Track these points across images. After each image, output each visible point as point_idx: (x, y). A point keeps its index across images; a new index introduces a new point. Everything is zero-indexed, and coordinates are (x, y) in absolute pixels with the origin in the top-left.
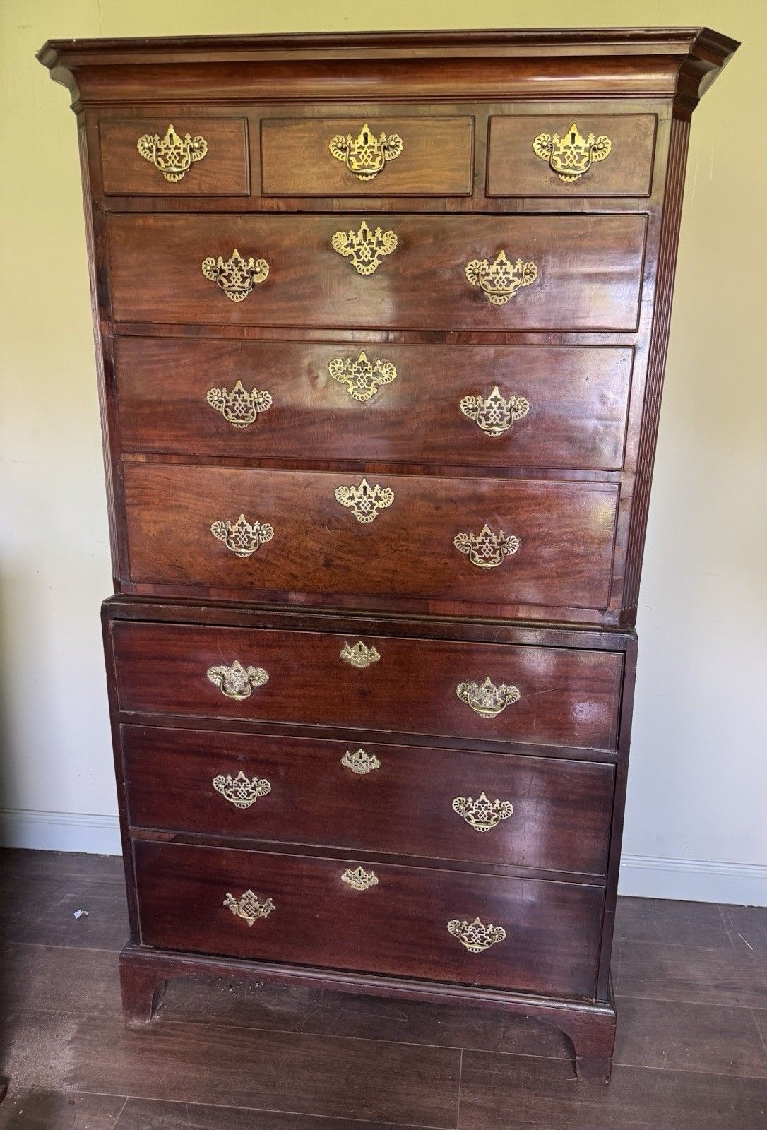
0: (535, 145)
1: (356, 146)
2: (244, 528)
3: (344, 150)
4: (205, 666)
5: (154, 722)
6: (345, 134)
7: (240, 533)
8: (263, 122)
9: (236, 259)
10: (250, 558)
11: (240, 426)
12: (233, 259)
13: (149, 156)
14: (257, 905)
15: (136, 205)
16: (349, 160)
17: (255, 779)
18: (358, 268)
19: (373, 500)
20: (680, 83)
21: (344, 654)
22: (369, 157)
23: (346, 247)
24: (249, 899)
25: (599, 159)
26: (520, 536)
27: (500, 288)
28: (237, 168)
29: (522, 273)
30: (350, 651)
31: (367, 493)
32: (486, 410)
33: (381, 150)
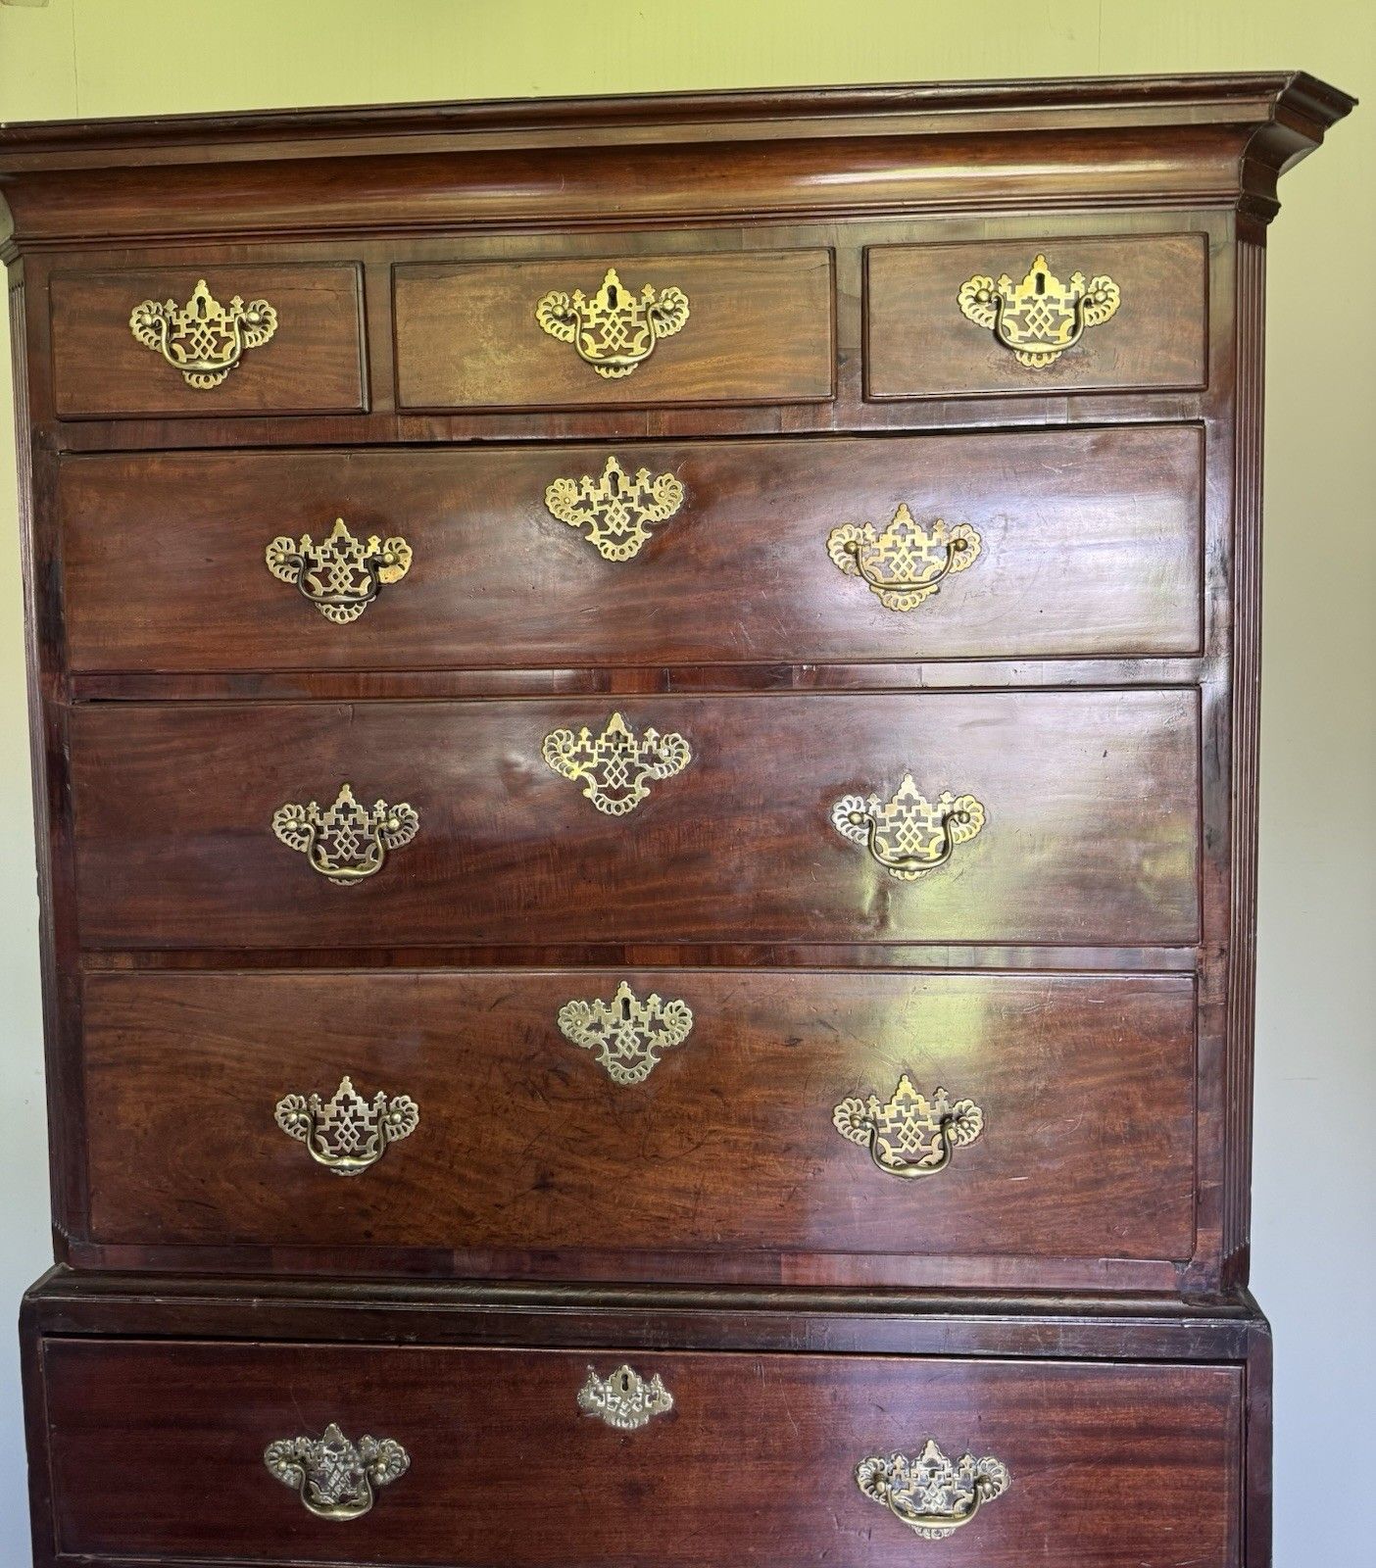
0: (962, 299)
1: (592, 312)
2: (351, 1108)
3: (567, 319)
4: (260, 1439)
6: (571, 292)
7: (342, 1120)
8: (397, 270)
9: (341, 539)
10: (363, 1177)
11: (346, 882)
12: (334, 539)
13: (153, 342)
15: (125, 435)
16: (582, 341)
18: (602, 549)
19: (645, 1030)
20: (1248, 174)
21: (587, 1399)
22: (621, 332)
23: (576, 507)
25: (1096, 321)
26: (982, 1100)
27: (902, 579)
28: (340, 360)
29: (948, 548)
30: (601, 1389)
31: (633, 1013)
32: (889, 825)
33: (646, 319)
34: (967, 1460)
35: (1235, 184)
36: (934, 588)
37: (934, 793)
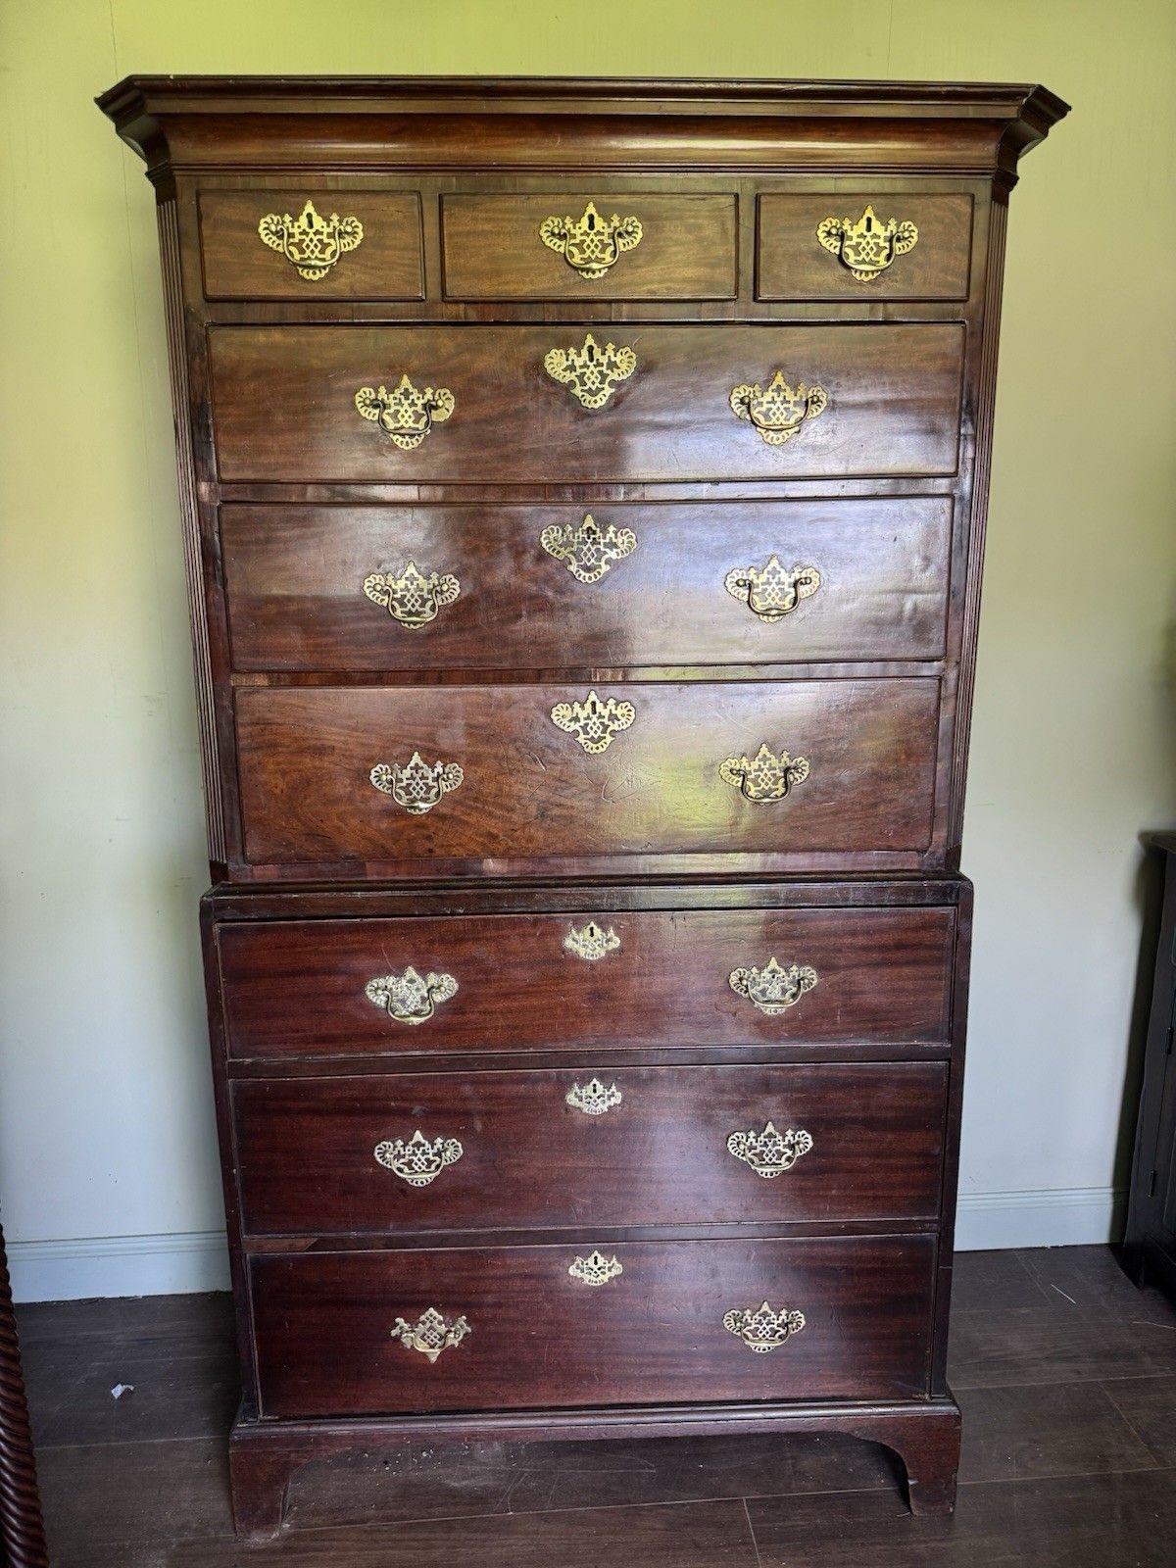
0: (819, 233)
1: (577, 232)
2: (420, 772)
3: (561, 237)
4: (361, 980)
5: (284, 1070)
6: (563, 216)
7: (414, 779)
8: (444, 198)
9: (406, 390)
10: (428, 815)
11: (412, 626)
12: (401, 389)
13: (276, 244)
14: (443, 1329)
15: (253, 313)
16: (570, 251)
17: (439, 1140)
18: (582, 400)
19: (606, 721)
20: (1000, 155)
21: (569, 943)
22: (596, 246)
23: (565, 370)
24: (431, 1322)
25: (902, 251)
26: (809, 757)
27: (777, 423)
28: (407, 262)
29: (807, 402)
30: (577, 937)
31: (598, 711)
32: (761, 587)
33: (613, 238)
34: (794, 968)
35: (992, 161)
36: (796, 429)
37: (789, 566)
